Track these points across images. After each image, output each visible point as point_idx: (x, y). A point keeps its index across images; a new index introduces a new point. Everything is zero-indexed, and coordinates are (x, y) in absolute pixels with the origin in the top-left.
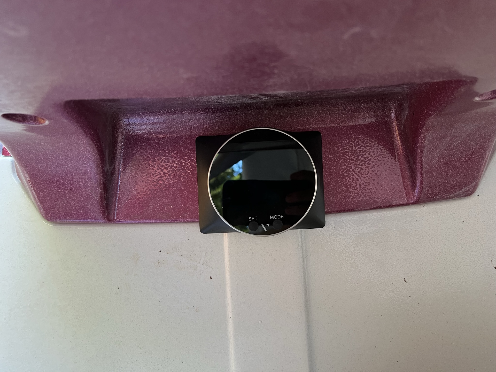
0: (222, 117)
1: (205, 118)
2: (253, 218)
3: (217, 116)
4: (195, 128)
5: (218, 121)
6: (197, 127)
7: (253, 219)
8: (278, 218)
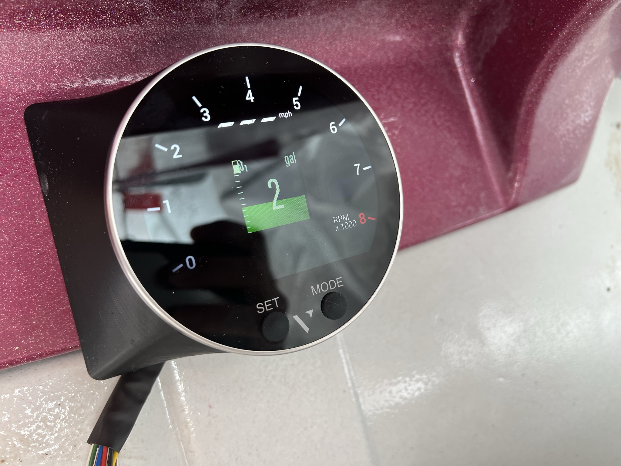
0: (100, 43)
1: (48, 46)
2: (267, 303)
3: (85, 41)
4: (18, 80)
5: (87, 56)
6: (24, 75)
7: (269, 307)
8: (331, 289)
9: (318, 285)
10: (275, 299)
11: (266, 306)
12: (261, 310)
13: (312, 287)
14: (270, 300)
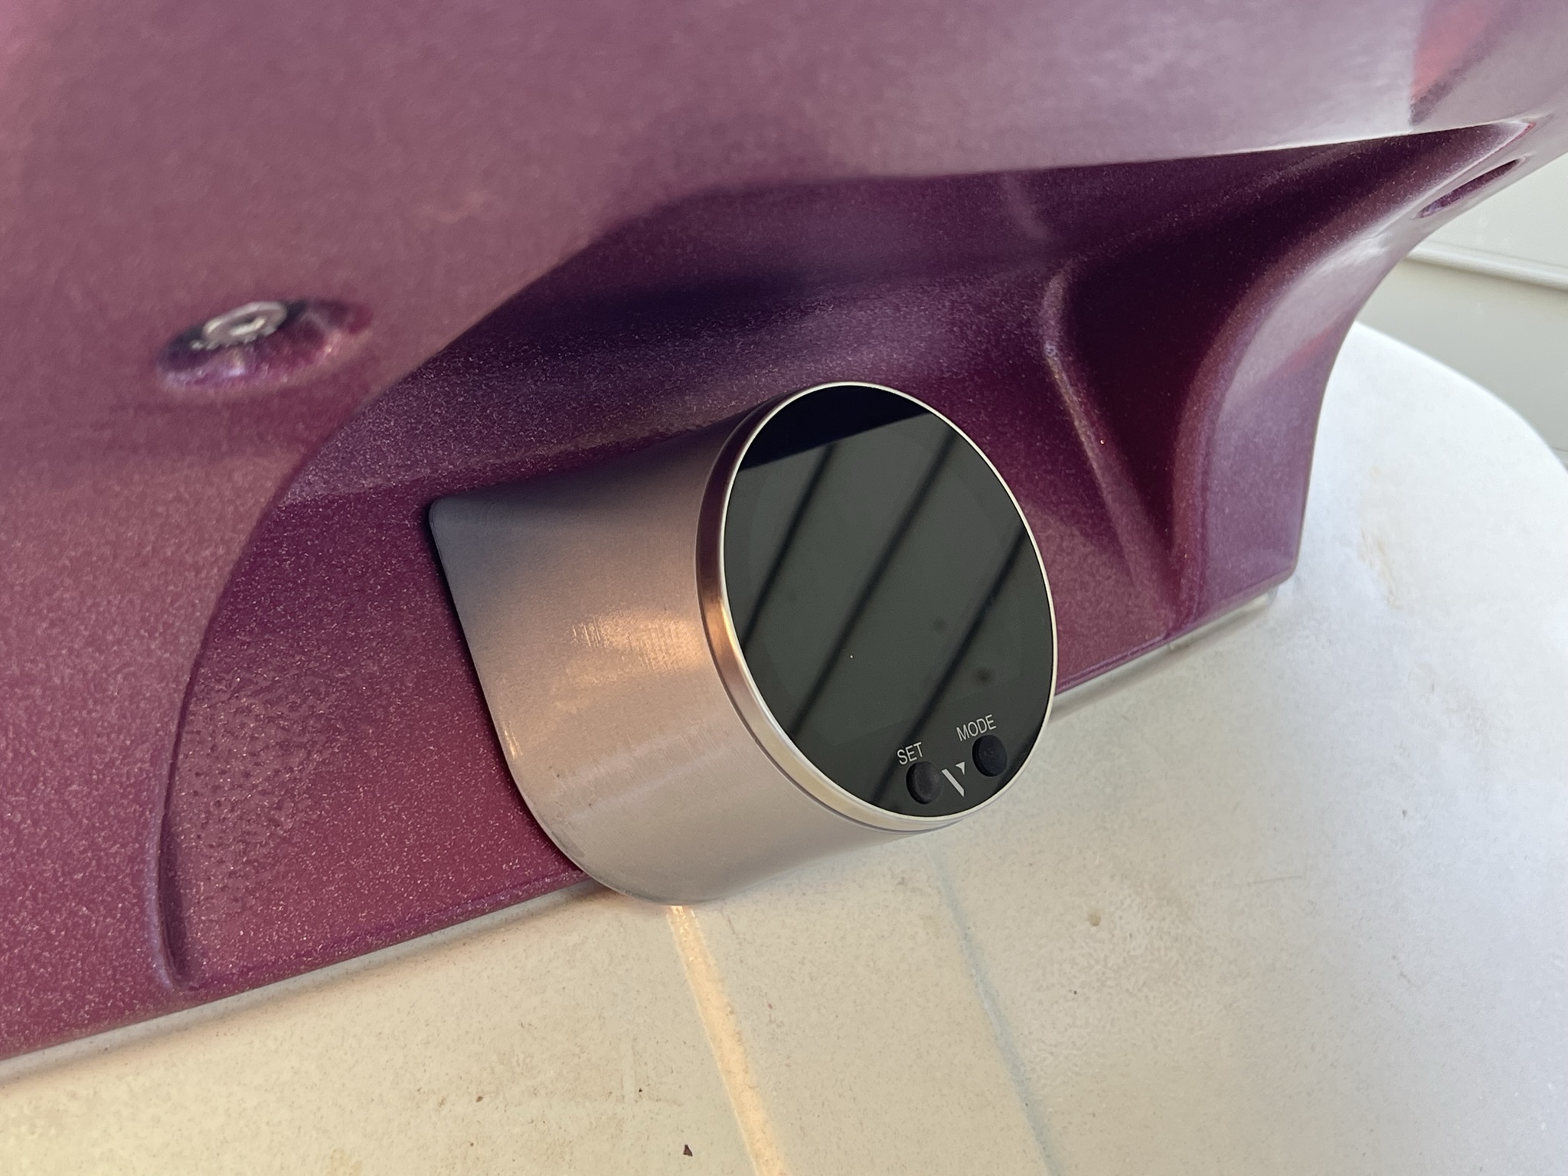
2: (908, 750)
7: (912, 756)
8: (982, 732)
9: (965, 726)
10: (917, 745)
11: (909, 754)
12: (903, 760)
13: (958, 729)
14: (911, 747)
